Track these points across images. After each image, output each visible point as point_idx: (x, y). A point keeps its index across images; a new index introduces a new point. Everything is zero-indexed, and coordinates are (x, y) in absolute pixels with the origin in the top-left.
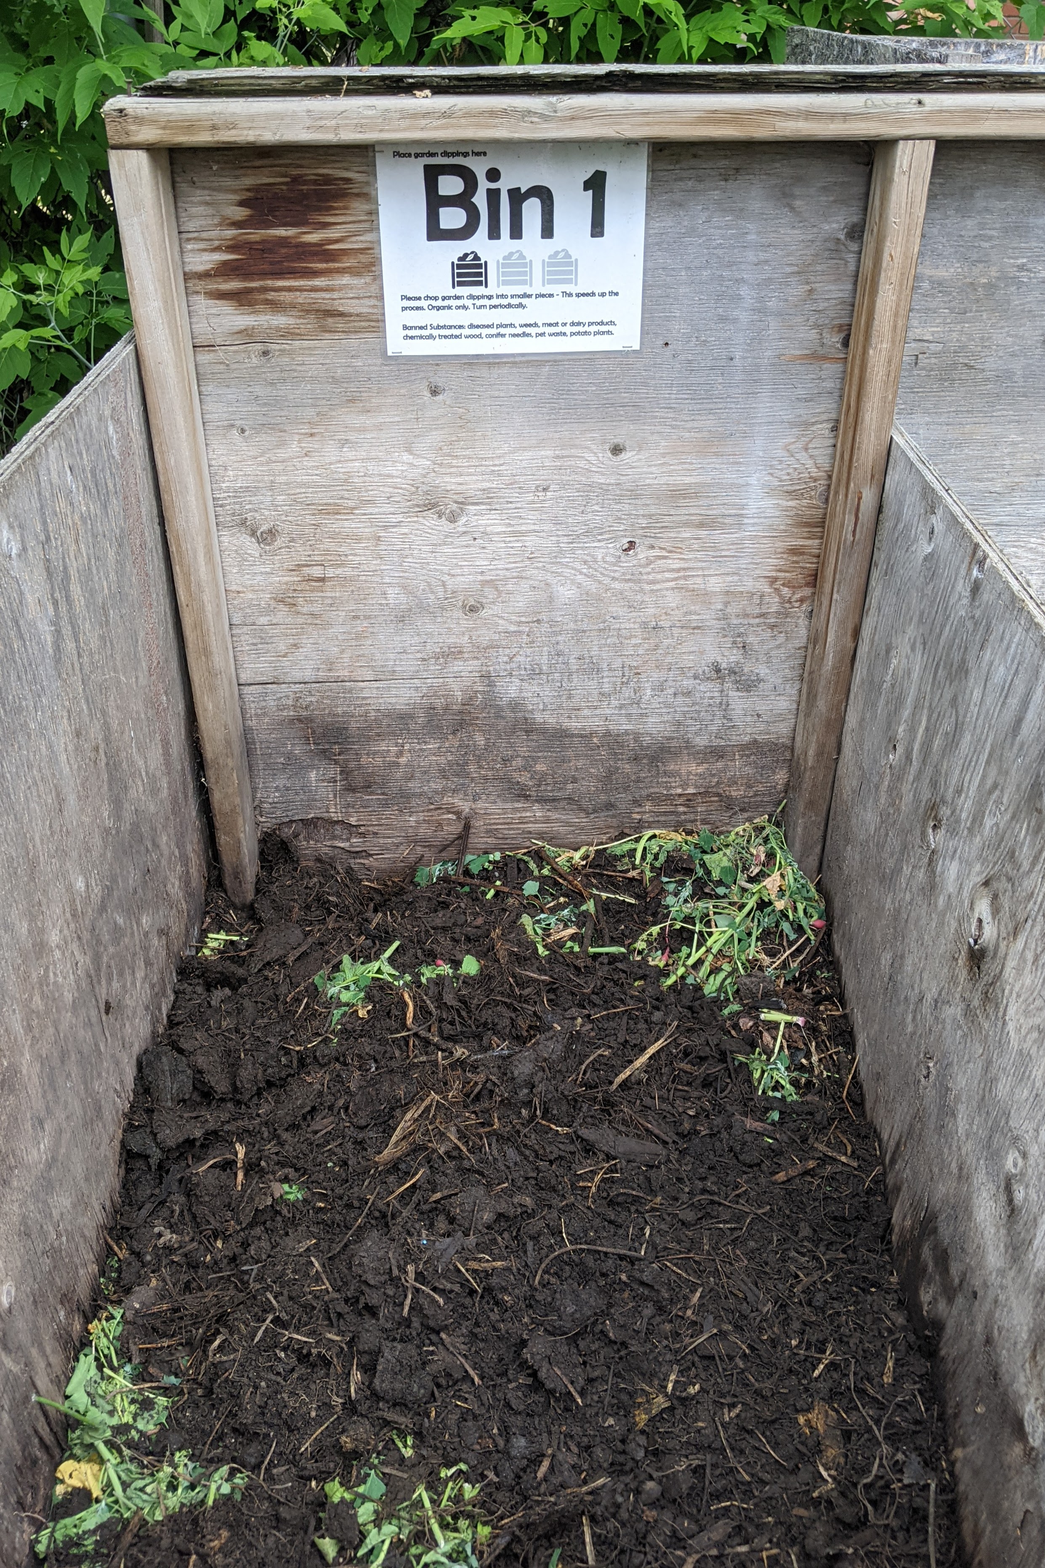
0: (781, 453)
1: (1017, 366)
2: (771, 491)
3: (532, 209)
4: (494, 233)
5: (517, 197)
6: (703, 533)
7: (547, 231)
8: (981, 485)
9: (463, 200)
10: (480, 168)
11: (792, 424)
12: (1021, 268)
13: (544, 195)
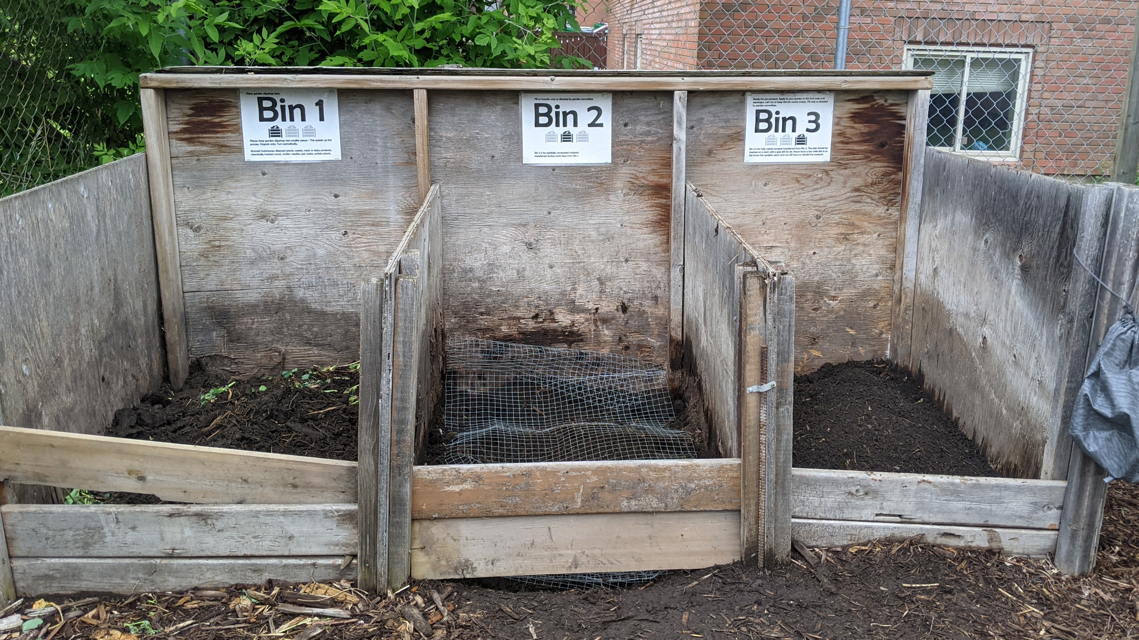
0: (401, 198)
1: (484, 167)
2: (399, 213)
3: (297, 112)
4: (284, 119)
5: (292, 108)
6: (374, 228)
7: (303, 119)
8: (479, 211)
9: (272, 109)
10: (278, 99)
11: (404, 187)
12: (477, 133)
13: (301, 107)
